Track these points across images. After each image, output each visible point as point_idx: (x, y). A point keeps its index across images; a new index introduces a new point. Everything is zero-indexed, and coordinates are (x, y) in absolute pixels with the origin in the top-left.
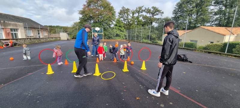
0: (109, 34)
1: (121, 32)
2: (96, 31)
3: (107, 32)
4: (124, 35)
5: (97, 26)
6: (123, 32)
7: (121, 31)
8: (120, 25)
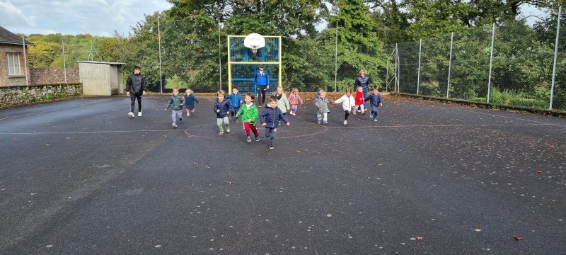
0: (306, 64)
1: (364, 57)
2: (249, 51)
3: (300, 55)
4: (379, 68)
5: (252, 29)
6: (372, 53)
7: (363, 49)
8: (356, 22)
